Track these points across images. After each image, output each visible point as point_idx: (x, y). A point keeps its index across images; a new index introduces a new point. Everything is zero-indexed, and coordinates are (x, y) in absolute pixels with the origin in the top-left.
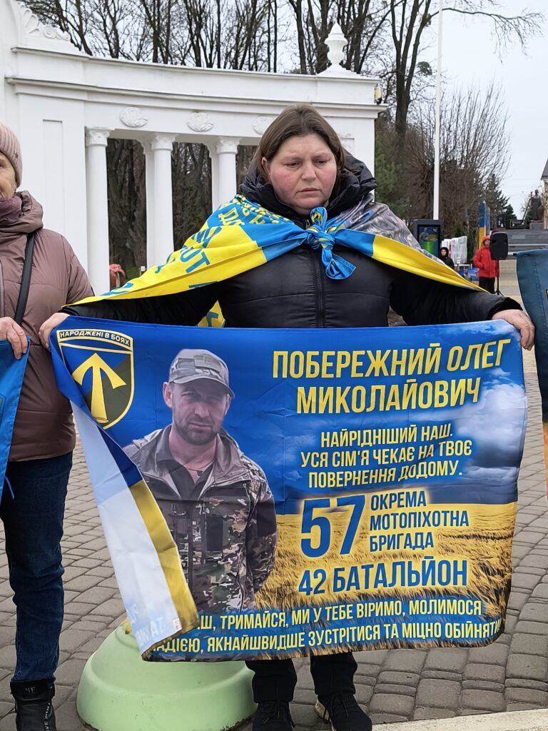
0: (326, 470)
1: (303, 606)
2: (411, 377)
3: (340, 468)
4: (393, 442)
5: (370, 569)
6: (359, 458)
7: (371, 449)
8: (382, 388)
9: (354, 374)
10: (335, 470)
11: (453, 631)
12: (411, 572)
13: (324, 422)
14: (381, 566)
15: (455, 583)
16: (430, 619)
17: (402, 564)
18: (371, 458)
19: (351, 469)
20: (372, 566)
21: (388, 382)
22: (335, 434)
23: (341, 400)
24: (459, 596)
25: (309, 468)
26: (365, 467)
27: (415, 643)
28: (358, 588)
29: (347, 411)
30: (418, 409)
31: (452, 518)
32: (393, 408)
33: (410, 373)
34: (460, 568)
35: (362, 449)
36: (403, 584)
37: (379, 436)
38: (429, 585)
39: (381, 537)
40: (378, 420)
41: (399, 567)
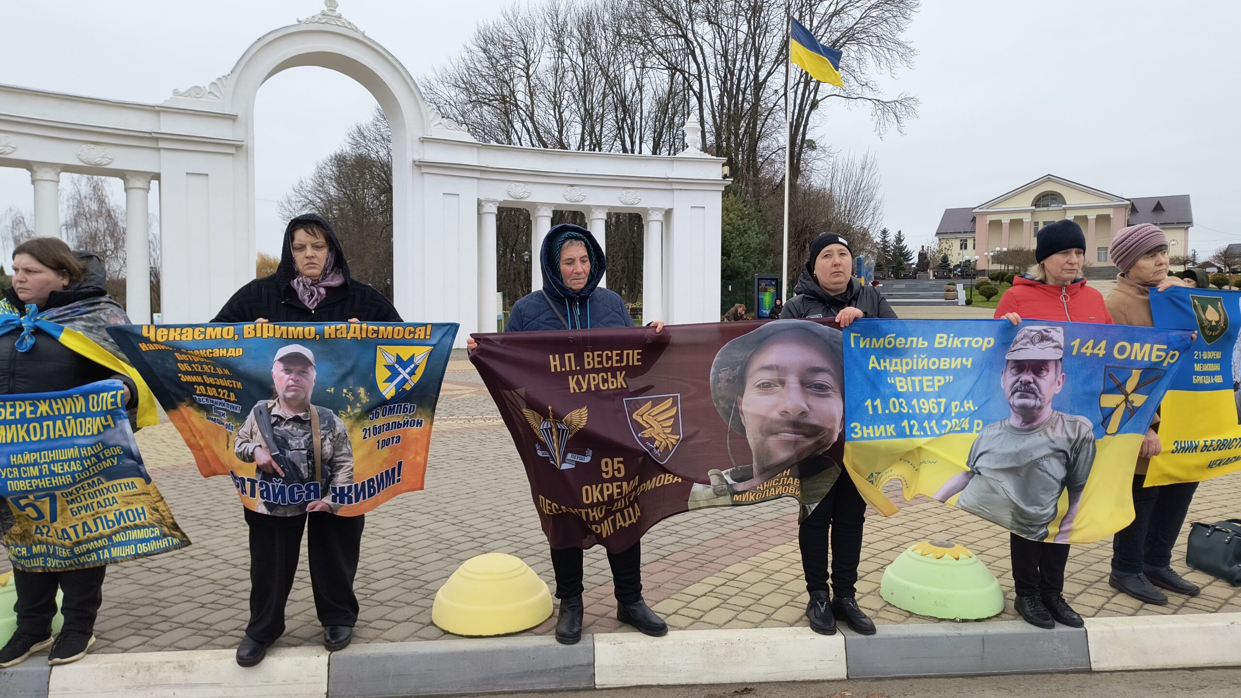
0: (18, 479)
1: (41, 543)
2: (69, 415)
3: (27, 478)
4: (64, 458)
5: (77, 527)
6: (41, 470)
7: (49, 464)
8: (51, 423)
9: (28, 415)
10: (24, 479)
11: (142, 548)
12: (107, 521)
13: (11, 449)
14: (84, 524)
15: (140, 519)
16: (127, 543)
17: (100, 518)
18: (50, 469)
19: (36, 478)
20: (77, 525)
21: (54, 419)
22: (19, 456)
23: (22, 433)
24: (144, 527)
25: (7, 479)
26: (46, 476)
27: (119, 559)
28: (71, 540)
29: (27, 439)
30: (78, 436)
31: (125, 487)
32: (61, 436)
33: (68, 412)
34: (140, 511)
35: (41, 465)
36: (104, 528)
37: (55, 455)
38: (123, 524)
39: (78, 508)
40: (51, 444)
41: (98, 521)
